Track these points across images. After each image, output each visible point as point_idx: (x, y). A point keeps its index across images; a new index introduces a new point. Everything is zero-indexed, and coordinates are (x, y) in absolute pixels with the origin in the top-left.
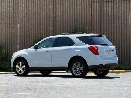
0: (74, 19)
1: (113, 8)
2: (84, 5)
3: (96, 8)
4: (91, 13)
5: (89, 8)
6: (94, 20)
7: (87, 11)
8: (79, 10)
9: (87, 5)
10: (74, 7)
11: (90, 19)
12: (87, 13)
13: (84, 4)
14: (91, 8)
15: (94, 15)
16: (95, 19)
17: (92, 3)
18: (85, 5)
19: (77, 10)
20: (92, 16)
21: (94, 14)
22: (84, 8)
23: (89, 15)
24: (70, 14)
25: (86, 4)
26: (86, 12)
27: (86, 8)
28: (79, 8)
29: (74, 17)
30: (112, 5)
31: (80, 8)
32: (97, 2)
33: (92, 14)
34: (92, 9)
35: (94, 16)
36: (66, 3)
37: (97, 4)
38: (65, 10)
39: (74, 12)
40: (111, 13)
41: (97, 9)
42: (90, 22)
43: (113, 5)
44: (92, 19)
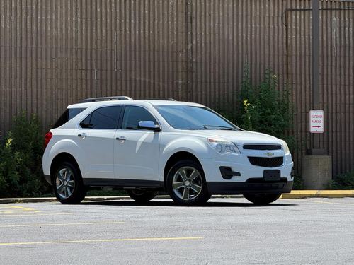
0: (240, 56)
1: (342, 25)
2: (267, 18)
3: (298, 27)
4: (285, 41)
5: (280, 27)
6: (294, 57)
7: (276, 34)
8: (253, 33)
9: (276, 19)
10: (242, 24)
11: (283, 55)
12: (276, 39)
13: (267, 15)
14: (287, 26)
15: (294, 46)
16: (296, 55)
17: (289, 12)
18: (271, 19)
19: (249, 33)
20: (289, 48)
21: (294, 43)
22: (267, 26)
23: (280, 45)
24: (231, 42)
25: (272, 15)
27: (272, 26)
28: (253, 26)
29: (240, 51)
30: (340, 18)
31: (258, 26)
32: (300, 10)
33: (289, 42)
34: (289, 30)
35: (294, 49)
36: (221, 14)
37: (302, 17)
38: (217, 31)
39: (242, 36)
40: (338, 39)
41: (303, 29)
42: (283, 65)
43: (344, 18)
44: (287, 55)
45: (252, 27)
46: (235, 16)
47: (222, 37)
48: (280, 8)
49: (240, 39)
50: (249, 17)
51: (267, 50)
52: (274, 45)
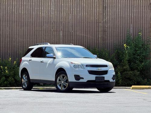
0: (128, 24)
2: (141, 7)
5: (148, 10)
7: (146, 14)
8: (135, 14)
9: (146, 7)
10: (129, 10)
12: (146, 16)
13: (142, 5)
18: (144, 7)
19: (133, 14)
22: (142, 10)
23: (148, 19)
24: (124, 18)
25: (144, 5)
26: (144, 16)
27: (144, 10)
28: (135, 10)
29: (128, 22)
31: (137, 10)
36: (120, 5)
38: (117, 13)
39: (129, 15)
45: (134, 11)
46: (126, 6)
47: (120, 15)
48: (148, 2)
49: (128, 17)
50: (133, 6)
51: (141, 21)
52: (145, 19)
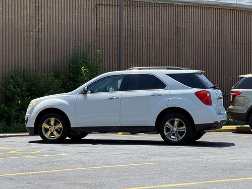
0: (68, 35)
1: (129, 16)
2: (85, 10)
3: (103, 17)
4: (95, 26)
5: (93, 16)
6: (101, 37)
7: (90, 21)
8: (77, 20)
9: (90, 11)
10: (70, 14)
11: (94, 35)
12: (90, 24)
13: (85, 8)
14: (96, 15)
15: (101, 29)
16: (102, 36)
17: (98, 7)
18: (87, 10)
19: (74, 20)
20: (98, 31)
21: (101, 27)
22: (85, 15)
23: (93, 28)
24: (63, 25)
25: (88, 8)
26: (87, 23)
27: (88, 16)
28: (77, 14)
29: (69, 32)
30: (128, 11)
31: (79, 15)
32: (104, 5)
33: (98, 26)
34: (98, 18)
35: (101, 31)
36: (57, 6)
37: (106, 10)
38: (54, 18)
39: (70, 21)
40: (126, 26)
41: (106, 18)
42: (94, 42)
43: (130, 11)
44: (97, 36)
45: (75, 15)
46: (66, 8)
47: (57, 22)
48: (93, 3)
49: (68, 23)
50: (74, 8)
51: (85, 32)
52: (89, 28)
